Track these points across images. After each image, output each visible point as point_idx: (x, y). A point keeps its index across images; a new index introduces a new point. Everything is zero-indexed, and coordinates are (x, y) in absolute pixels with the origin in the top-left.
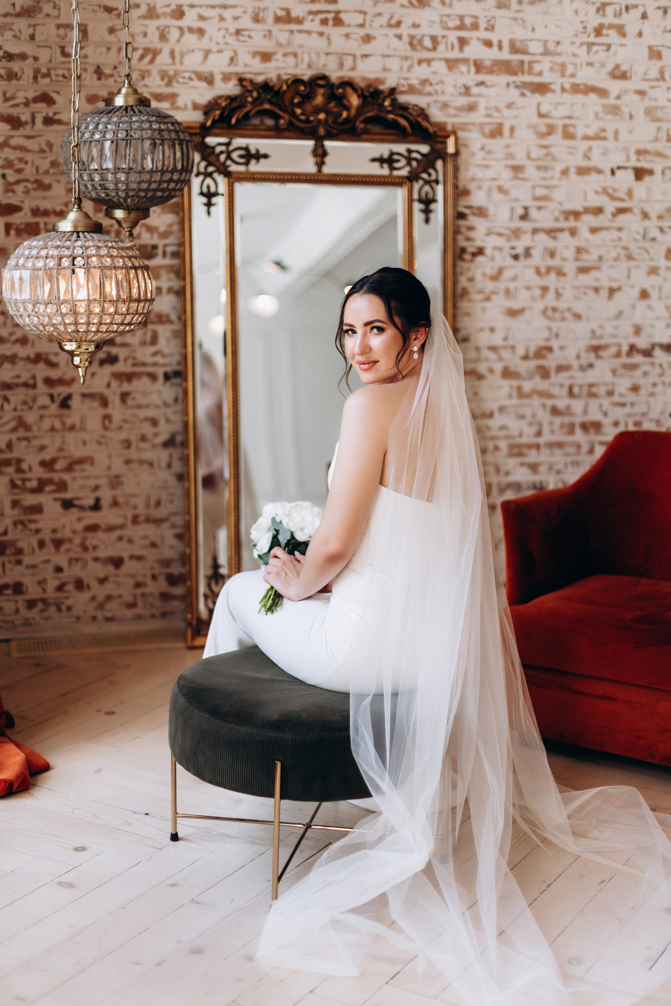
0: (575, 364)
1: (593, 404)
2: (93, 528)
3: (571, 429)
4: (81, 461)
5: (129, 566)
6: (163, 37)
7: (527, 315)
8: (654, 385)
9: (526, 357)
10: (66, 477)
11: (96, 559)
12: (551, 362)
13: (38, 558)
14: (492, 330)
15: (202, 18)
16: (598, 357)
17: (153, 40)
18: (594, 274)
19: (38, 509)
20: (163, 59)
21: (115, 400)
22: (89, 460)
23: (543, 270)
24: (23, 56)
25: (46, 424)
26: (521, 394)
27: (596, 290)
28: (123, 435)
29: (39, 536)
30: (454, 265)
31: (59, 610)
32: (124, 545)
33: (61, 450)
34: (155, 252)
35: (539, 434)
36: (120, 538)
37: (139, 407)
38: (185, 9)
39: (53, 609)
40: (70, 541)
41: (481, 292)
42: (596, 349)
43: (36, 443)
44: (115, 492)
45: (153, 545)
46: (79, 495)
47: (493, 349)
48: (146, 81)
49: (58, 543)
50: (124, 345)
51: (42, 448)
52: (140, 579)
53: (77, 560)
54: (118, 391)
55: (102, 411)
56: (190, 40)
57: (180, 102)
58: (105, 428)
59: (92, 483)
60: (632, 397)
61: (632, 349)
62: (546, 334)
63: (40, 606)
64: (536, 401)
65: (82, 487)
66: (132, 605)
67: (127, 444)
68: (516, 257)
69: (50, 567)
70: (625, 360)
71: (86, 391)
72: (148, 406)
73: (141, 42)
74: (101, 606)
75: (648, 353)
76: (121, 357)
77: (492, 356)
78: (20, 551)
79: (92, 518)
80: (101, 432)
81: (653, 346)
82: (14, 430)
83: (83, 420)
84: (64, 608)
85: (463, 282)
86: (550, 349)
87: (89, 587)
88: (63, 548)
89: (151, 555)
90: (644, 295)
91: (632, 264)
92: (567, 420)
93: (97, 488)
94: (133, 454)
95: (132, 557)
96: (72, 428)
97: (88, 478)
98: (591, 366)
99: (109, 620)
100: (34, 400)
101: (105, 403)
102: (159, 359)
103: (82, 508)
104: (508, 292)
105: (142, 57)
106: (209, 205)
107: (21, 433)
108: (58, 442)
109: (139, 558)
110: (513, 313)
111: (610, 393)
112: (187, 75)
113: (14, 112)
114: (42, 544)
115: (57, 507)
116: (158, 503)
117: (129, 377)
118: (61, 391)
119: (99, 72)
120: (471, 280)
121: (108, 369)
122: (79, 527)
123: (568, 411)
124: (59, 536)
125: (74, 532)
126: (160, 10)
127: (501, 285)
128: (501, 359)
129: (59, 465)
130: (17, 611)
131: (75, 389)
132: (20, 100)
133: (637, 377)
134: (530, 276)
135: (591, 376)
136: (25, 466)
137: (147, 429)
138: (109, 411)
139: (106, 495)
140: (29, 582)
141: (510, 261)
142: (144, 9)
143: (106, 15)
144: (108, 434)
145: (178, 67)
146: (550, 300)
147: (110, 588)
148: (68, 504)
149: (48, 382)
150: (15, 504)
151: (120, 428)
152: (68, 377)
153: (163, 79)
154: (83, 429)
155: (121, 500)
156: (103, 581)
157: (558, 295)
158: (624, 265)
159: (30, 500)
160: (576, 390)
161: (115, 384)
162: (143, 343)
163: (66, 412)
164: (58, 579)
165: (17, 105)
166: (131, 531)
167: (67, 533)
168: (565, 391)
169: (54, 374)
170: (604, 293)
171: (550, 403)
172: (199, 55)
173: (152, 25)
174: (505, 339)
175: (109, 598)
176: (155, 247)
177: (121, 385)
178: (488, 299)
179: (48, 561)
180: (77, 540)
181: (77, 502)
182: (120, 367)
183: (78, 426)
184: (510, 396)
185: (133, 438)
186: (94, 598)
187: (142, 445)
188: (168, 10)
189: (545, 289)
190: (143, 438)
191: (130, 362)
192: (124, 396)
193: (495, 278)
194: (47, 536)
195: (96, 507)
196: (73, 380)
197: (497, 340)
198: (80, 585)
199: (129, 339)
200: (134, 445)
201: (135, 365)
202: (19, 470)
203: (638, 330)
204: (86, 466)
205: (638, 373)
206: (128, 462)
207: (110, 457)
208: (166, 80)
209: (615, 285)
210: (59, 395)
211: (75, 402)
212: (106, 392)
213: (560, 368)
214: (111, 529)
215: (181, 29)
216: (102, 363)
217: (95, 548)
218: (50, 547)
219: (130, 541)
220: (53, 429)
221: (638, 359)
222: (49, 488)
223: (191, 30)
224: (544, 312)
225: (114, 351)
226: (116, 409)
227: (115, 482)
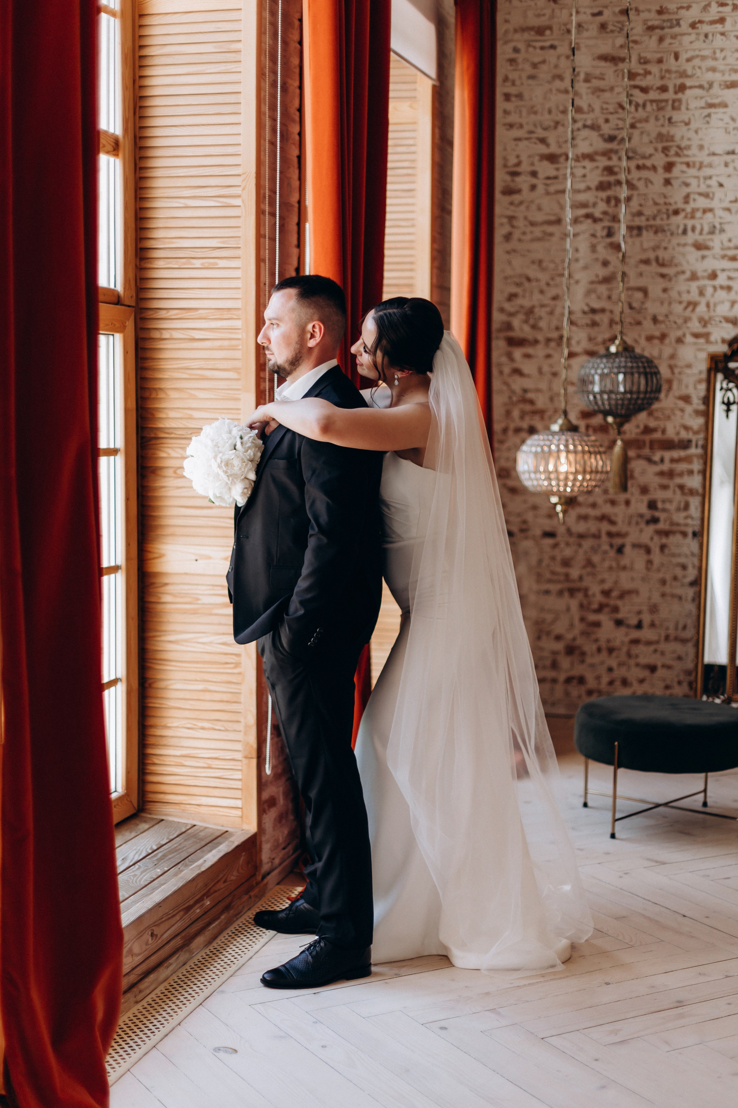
2: (636, 642)
4: (629, 592)
5: (661, 672)
6: (701, 293)
10: (619, 603)
11: (637, 665)
13: (596, 659)
15: (730, 278)
17: (694, 295)
19: (597, 624)
20: (701, 309)
21: (655, 550)
22: (635, 592)
24: (603, 311)
25: (607, 564)
28: (660, 575)
29: (597, 644)
32: (657, 656)
33: (615, 583)
36: (655, 651)
37: (673, 555)
38: (719, 273)
40: (619, 649)
43: (599, 577)
44: (652, 617)
45: (680, 658)
46: (627, 616)
48: (689, 324)
49: (611, 650)
50: (664, 510)
51: (603, 581)
52: (668, 682)
53: (623, 664)
54: (659, 543)
55: (645, 557)
56: (722, 294)
57: (712, 338)
58: (648, 569)
59: (636, 608)
63: (596, 694)
65: (629, 611)
67: (663, 582)
69: (604, 668)
71: (635, 542)
72: (679, 555)
73: (685, 297)
76: (661, 519)
78: (583, 654)
79: (635, 634)
80: (645, 572)
82: (584, 567)
83: (632, 563)
87: (631, 685)
88: (615, 654)
89: (678, 666)
93: (639, 613)
94: (667, 589)
95: (664, 666)
96: (624, 568)
97: (633, 604)
100: (599, 546)
101: (648, 551)
102: (689, 521)
103: (628, 626)
105: (686, 308)
106: (728, 410)
107: (589, 569)
108: (613, 578)
109: (669, 667)
112: (717, 319)
113: (595, 348)
114: (599, 650)
115: (611, 624)
116: (685, 627)
117: (667, 534)
118: (618, 541)
119: (655, 320)
121: (652, 528)
122: (627, 639)
124: (612, 644)
125: (622, 642)
126: (700, 274)
129: (615, 594)
130: (580, 697)
131: (628, 541)
132: (600, 339)
136: (590, 593)
137: (679, 572)
138: (652, 557)
139: (647, 618)
140: (590, 677)
142: (688, 274)
143: (660, 280)
144: (650, 574)
145: (712, 314)
147: (645, 687)
148: (619, 623)
149: (610, 534)
150: (582, 619)
151: (658, 570)
152: (623, 531)
153: (700, 322)
154: (632, 569)
155: (657, 623)
156: (642, 681)
159: (592, 617)
161: (656, 538)
162: (678, 509)
163: (620, 556)
164: (609, 677)
165: (597, 344)
166: (663, 646)
167: (617, 643)
169: (613, 529)
172: (727, 305)
173: (694, 286)
176: (690, 441)
177: (660, 539)
179: (602, 663)
180: (625, 649)
181: (625, 622)
182: (660, 526)
183: (628, 567)
185: (668, 577)
186: (633, 693)
187: (674, 583)
188: (705, 274)
190: (675, 578)
191: (668, 522)
192: (663, 547)
194: (603, 644)
195: (639, 626)
196: (626, 534)
198: (625, 682)
199: (667, 506)
200: (668, 583)
201: (671, 525)
202: (586, 595)
204: (633, 596)
206: (663, 595)
207: (650, 590)
208: (703, 323)
210: (616, 544)
211: (628, 549)
212: (649, 544)
214: (649, 643)
215: (715, 288)
216: (648, 522)
217: (637, 656)
218: (605, 653)
220: (611, 568)
222: (606, 610)
223: (722, 287)
225: (657, 514)
226: (657, 557)
227: (654, 609)
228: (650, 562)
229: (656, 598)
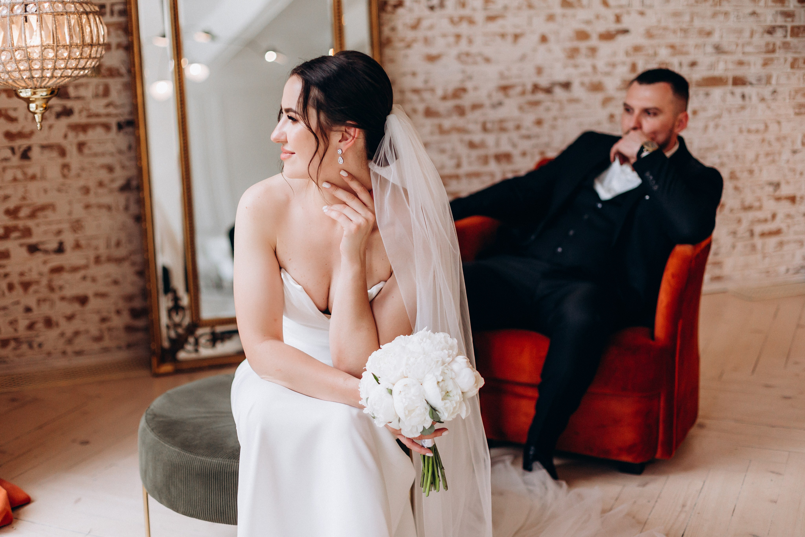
0: (487, 102)
1: (504, 137)
2: (58, 270)
3: (485, 160)
4: (43, 208)
5: (94, 303)
7: (444, 61)
8: (555, 119)
9: (444, 98)
10: (30, 223)
11: (63, 299)
12: (466, 101)
13: (8, 300)
14: (414, 74)
16: (507, 95)
18: (500, 22)
19: (5, 255)
21: (72, 150)
22: (51, 207)
23: (456, 19)
25: (9, 175)
26: (442, 131)
27: (503, 36)
28: (81, 183)
29: (8, 280)
30: (379, 17)
31: (31, 346)
32: (88, 283)
33: (24, 198)
34: (103, 10)
35: (458, 165)
36: (84, 278)
37: (95, 155)
39: (25, 347)
40: (37, 282)
41: (402, 40)
42: (505, 89)
43: (1, 193)
44: (77, 235)
45: (116, 282)
46: (43, 239)
47: (416, 91)
49: (26, 286)
50: (78, 98)
51: (6, 198)
52: (105, 314)
53: (45, 300)
54: (75, 141)
55: (60, 161)
58: (64, 176)
59: (55, 227)
60: (536, 130)
61: (536, 88)
62: (460, 76)
63: (13, 344)
64: (455, 137)
65: (45, 233)
66: (98, 339)
67: (86, 190)
68: (432, 8)
69: (20, 308)
70: (530, 97)
71: (45, 142)
72: (103, 154)
74: (70, 341)
75: (548, 91)
76: (76, 110)
77: (415, 97)
79: (56, 260)
80: (61, 180)
81: (554, 84)
83: (43, 170)
84: (35, 345)
85: (386, 31)
86: (464, 90)
87: (57, 325)
88: (31, 290)
89: (115, 292)
90: (544, 39)
91: (532, 12)
92: (481, 152)
93: (59, 232)
94: (92, 199)
95: (97, 295)
96: (33, 178)
97: (49, 223)
98: (500, 104)
99: (79, 353)
101: (63, 153)
102: (111, 110)
103: (46, 252)
104: (427, 41)
108: (20, 192)
109: (103, 295)
110: (432, 59)
111: (518, 127)
114: (11, 287)
115: (24, 252)
116: (118, 244)
117: (84, 128)
118: (21, 143)
120: (393, 29)
121: (65, 121)
122: (45, 269)
123: (482, 145)
124: (26, 278)
125: (41, 274)
127: (420, 34)
128: (422, 100)
129: (23, 213)
131: (35, 141)
133: (540, 112)
134: (444, 25)
135: (501, 113)
137: (104, 175)
138: (67, 160)
139: (69, 239)
140: (1, 323)
141: (427, 12)
144: (68, 181)
146: (464, 46)
147: (76, 324)
148: (33, 249)
149: (9, 136)
151: (78, 176)
152: (27, 130)
154: (43, 178)
155: (83, 242)
156: (70, 318)
157: (470, 41)
158: (526, 13)
160: (489, 126)
161: (71, 135)
162: (96, 96)
163: (26, 163)
164: (28, 319)
166: (94, 270)
167: (34, 276)
168: (479, 127)
169: (14, 128)
170: (510, 39)
171: (467, 137)
174: (426, 82)
175: (77, 333)
177: (77, 135)
178: (409, 46)
179: (17, 303)
180: (44, 282)
181: (41, 247)
182: (75, 119)
183: (39, 175)
184: (432, 133)
185: (92, 184)
186: (62, 334)
187: (101, 191)
189: (458, 37)
190: (101, 184)
191: (84, 114)
192: (81, 146)
193: (415, 27)
194: (15, 279)
195: (60, 249)
196: (32, 133)
197: (418, 83)
198: (49, 323)
199: (82, 92)
200: (92, 192)
201: (89, 116)
203: (539, 71)
204: (49, 213)
205: (541, 108)
206: (87, 207)
207: (70, 203)
209: (518, 31)
210: (19, 147)
211: (35, 153)
212: (64, 143)
213: (476, 107)
214: (75, 269)
216: (59, 115)
217: (61, 288)
218: (19, 290)
219: (94, 280)
220: (15, 180)
221: (540, 96)
222: (14, 235)
224: (459, 57)
225: (69, 104)
226: (73, 158)
227: (77, 226)
228: (66, 166)
229: (79, 212)
